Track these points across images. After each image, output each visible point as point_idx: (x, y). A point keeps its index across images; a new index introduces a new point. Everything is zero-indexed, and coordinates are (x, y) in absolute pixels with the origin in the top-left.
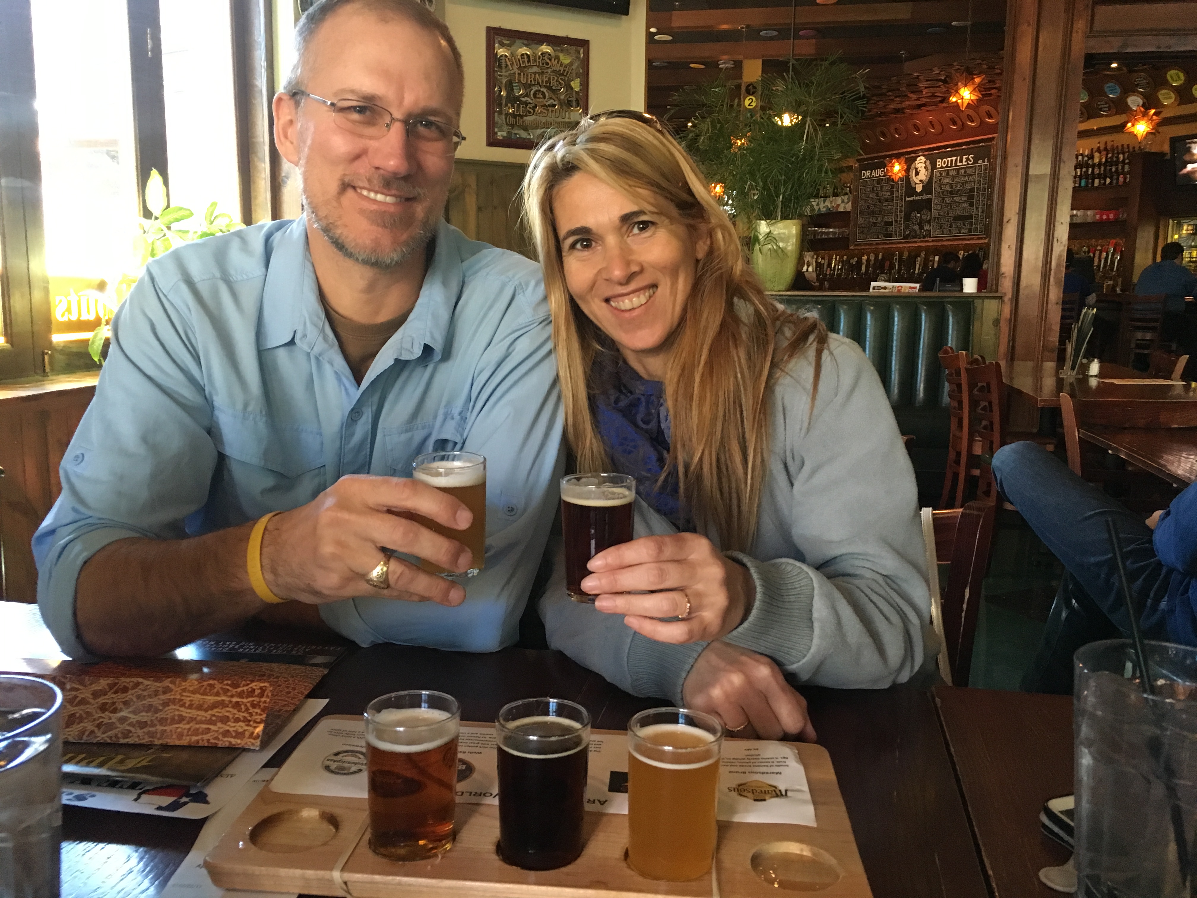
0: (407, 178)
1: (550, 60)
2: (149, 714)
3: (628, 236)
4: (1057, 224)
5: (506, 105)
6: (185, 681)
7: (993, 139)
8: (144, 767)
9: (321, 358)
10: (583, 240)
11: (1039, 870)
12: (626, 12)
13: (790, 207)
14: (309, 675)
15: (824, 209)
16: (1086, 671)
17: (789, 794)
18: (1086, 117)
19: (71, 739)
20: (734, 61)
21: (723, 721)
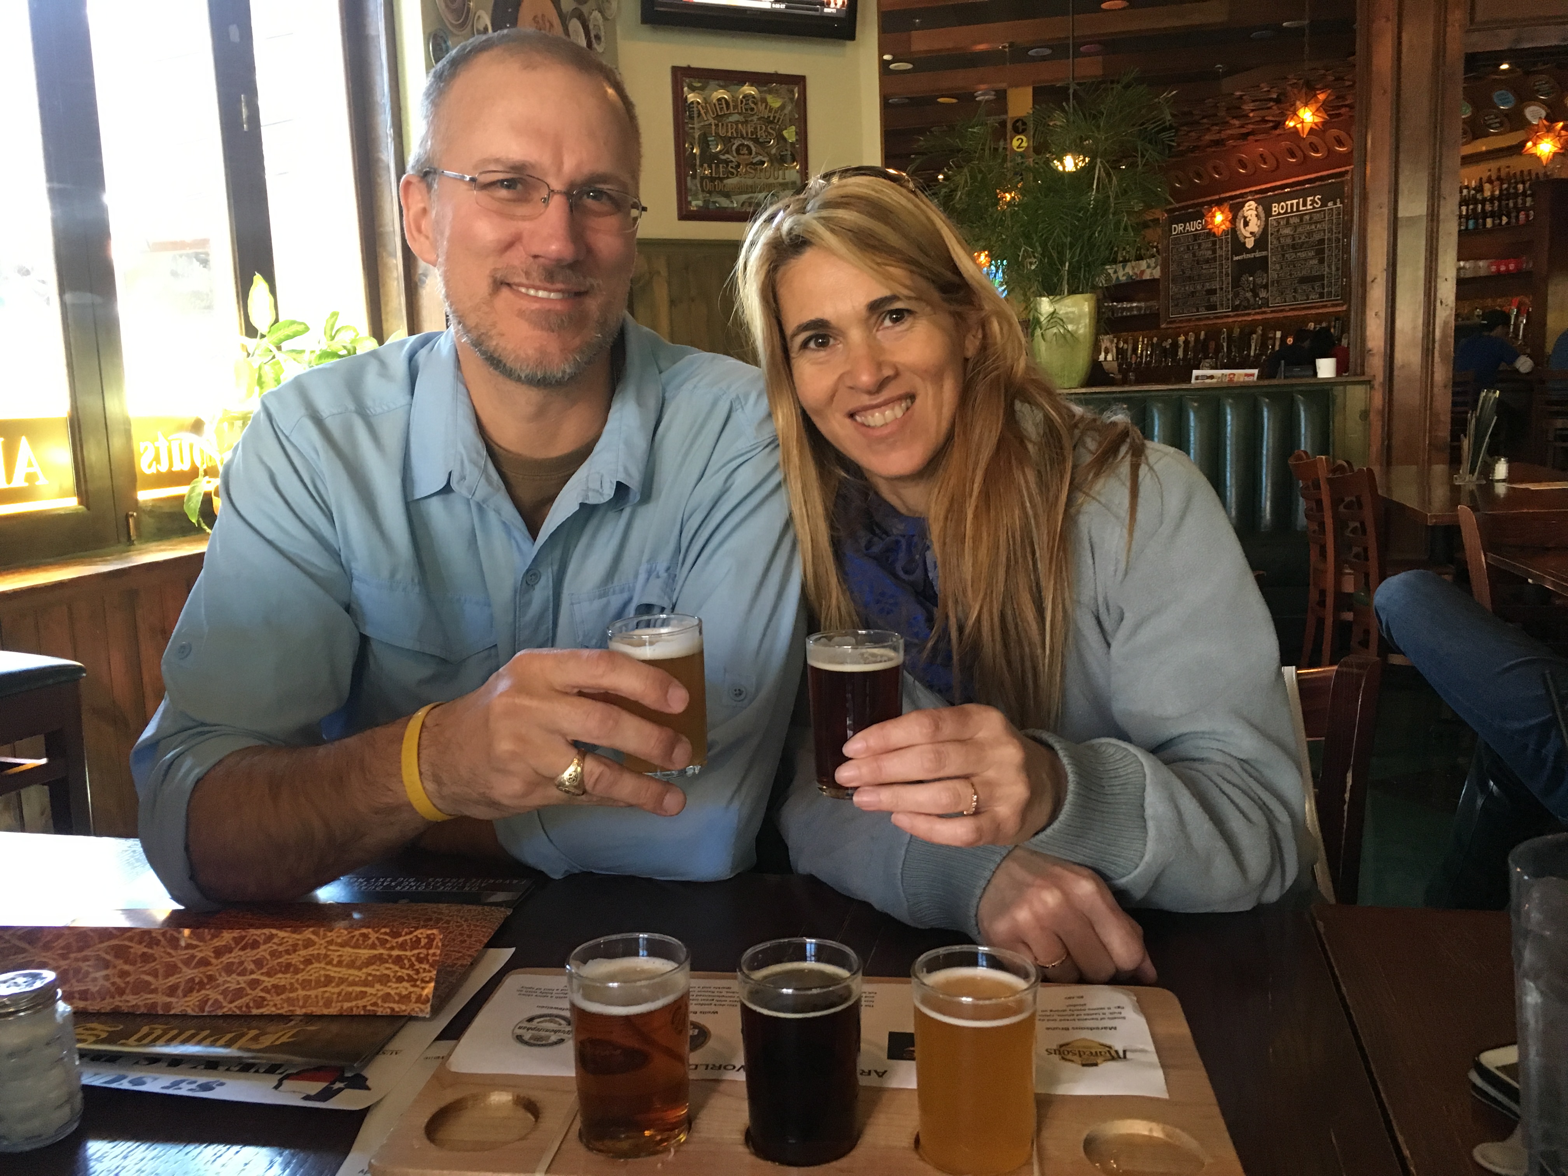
0: (574, 266)
1: (755, 104)
2: (288, 976)
3: (877, 330)
4: (1439, 280)
5: (701, 166)
6: (331, 931)
7: (1346, 172)
8: (284, 1044)
9: (485, 506)
10: (816, 337)
11: (1474, 1147)
12: (851, 36)
13: (1079, 279)
14: (488, 918)
15: (1124, 278)
16: (1526, 878)
17: (1128, 1055)
18: (1471, 137)
19: (190, 1012)
20: (996, 91)
21: (1036, 959)
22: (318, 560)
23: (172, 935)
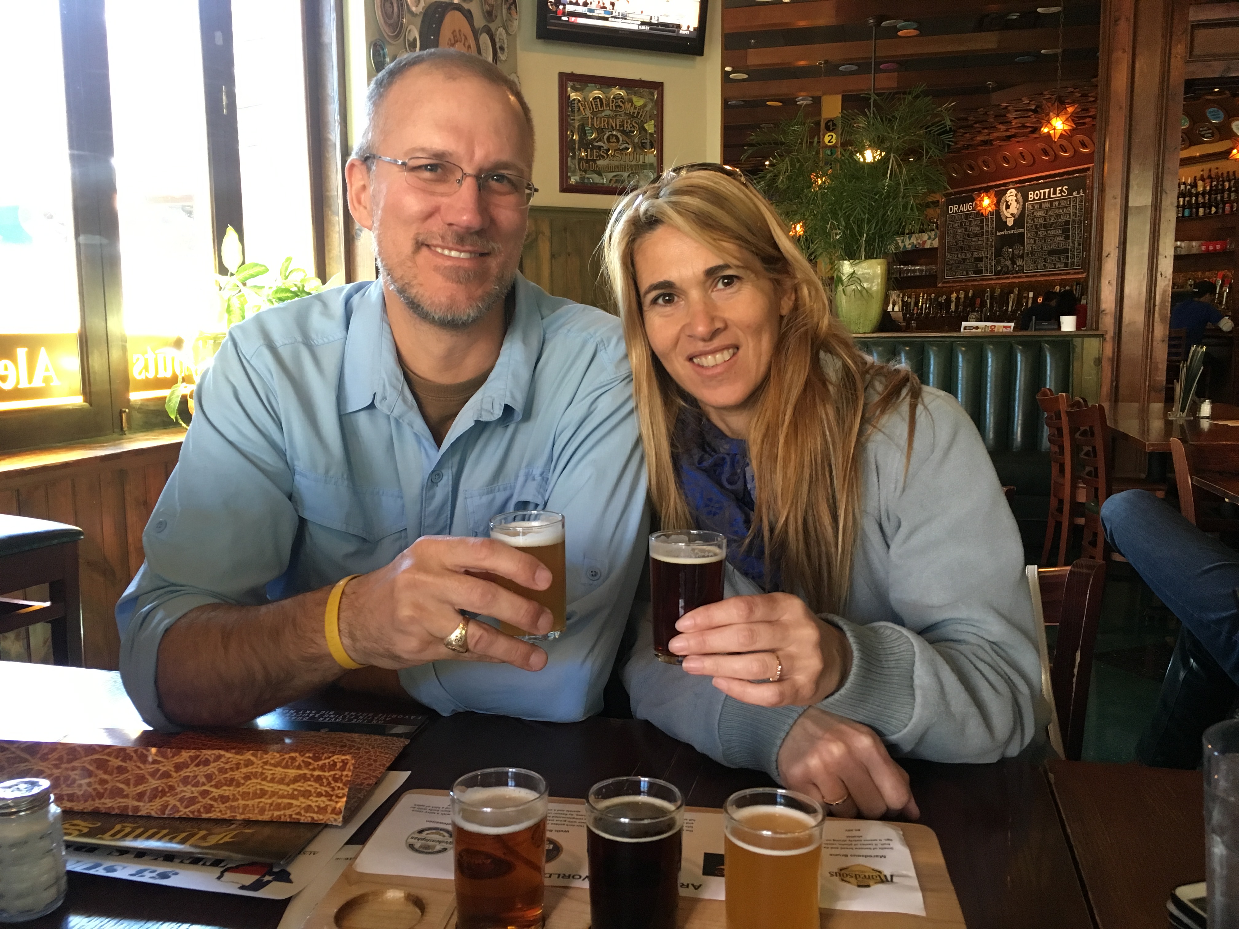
0: (480, 233)
1: (623, 103)
2: (231, 788)
3: (712, 291)
4: (1160, 257)
5: (579, 149)
6: (266, 754)
7: (1088, 169)
8: (226, 843)
9: (401, 421)
10: (664, 295)
12: (701, 53)
13: (874, 247)
14: (390, 746)
15: (910, 246)
17: (895, 879)
18: (1188, 144)
19: (153, 814)
20: (812, 97)
21: (823, 797)
22: (269, 458)
23: (142, 752)
